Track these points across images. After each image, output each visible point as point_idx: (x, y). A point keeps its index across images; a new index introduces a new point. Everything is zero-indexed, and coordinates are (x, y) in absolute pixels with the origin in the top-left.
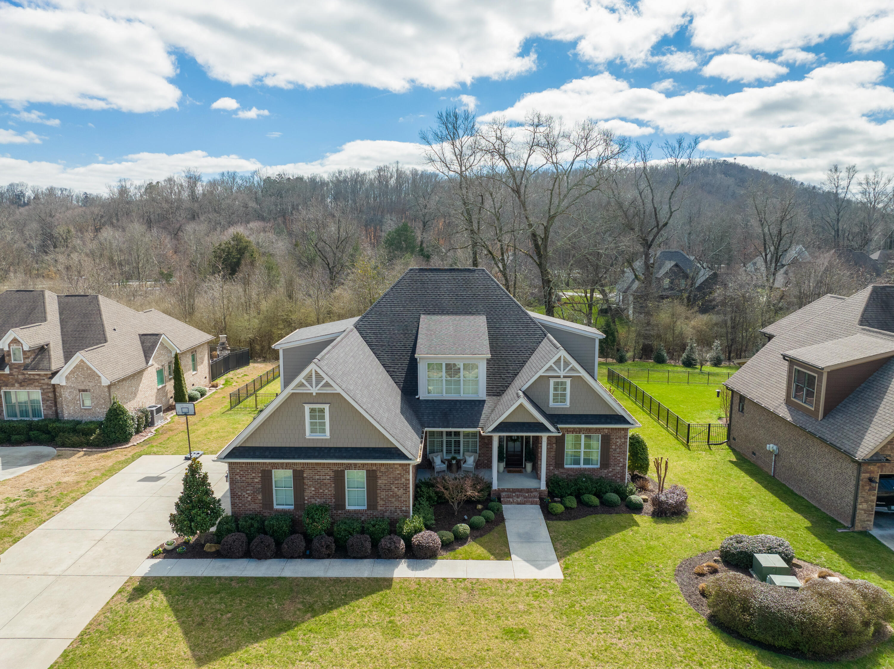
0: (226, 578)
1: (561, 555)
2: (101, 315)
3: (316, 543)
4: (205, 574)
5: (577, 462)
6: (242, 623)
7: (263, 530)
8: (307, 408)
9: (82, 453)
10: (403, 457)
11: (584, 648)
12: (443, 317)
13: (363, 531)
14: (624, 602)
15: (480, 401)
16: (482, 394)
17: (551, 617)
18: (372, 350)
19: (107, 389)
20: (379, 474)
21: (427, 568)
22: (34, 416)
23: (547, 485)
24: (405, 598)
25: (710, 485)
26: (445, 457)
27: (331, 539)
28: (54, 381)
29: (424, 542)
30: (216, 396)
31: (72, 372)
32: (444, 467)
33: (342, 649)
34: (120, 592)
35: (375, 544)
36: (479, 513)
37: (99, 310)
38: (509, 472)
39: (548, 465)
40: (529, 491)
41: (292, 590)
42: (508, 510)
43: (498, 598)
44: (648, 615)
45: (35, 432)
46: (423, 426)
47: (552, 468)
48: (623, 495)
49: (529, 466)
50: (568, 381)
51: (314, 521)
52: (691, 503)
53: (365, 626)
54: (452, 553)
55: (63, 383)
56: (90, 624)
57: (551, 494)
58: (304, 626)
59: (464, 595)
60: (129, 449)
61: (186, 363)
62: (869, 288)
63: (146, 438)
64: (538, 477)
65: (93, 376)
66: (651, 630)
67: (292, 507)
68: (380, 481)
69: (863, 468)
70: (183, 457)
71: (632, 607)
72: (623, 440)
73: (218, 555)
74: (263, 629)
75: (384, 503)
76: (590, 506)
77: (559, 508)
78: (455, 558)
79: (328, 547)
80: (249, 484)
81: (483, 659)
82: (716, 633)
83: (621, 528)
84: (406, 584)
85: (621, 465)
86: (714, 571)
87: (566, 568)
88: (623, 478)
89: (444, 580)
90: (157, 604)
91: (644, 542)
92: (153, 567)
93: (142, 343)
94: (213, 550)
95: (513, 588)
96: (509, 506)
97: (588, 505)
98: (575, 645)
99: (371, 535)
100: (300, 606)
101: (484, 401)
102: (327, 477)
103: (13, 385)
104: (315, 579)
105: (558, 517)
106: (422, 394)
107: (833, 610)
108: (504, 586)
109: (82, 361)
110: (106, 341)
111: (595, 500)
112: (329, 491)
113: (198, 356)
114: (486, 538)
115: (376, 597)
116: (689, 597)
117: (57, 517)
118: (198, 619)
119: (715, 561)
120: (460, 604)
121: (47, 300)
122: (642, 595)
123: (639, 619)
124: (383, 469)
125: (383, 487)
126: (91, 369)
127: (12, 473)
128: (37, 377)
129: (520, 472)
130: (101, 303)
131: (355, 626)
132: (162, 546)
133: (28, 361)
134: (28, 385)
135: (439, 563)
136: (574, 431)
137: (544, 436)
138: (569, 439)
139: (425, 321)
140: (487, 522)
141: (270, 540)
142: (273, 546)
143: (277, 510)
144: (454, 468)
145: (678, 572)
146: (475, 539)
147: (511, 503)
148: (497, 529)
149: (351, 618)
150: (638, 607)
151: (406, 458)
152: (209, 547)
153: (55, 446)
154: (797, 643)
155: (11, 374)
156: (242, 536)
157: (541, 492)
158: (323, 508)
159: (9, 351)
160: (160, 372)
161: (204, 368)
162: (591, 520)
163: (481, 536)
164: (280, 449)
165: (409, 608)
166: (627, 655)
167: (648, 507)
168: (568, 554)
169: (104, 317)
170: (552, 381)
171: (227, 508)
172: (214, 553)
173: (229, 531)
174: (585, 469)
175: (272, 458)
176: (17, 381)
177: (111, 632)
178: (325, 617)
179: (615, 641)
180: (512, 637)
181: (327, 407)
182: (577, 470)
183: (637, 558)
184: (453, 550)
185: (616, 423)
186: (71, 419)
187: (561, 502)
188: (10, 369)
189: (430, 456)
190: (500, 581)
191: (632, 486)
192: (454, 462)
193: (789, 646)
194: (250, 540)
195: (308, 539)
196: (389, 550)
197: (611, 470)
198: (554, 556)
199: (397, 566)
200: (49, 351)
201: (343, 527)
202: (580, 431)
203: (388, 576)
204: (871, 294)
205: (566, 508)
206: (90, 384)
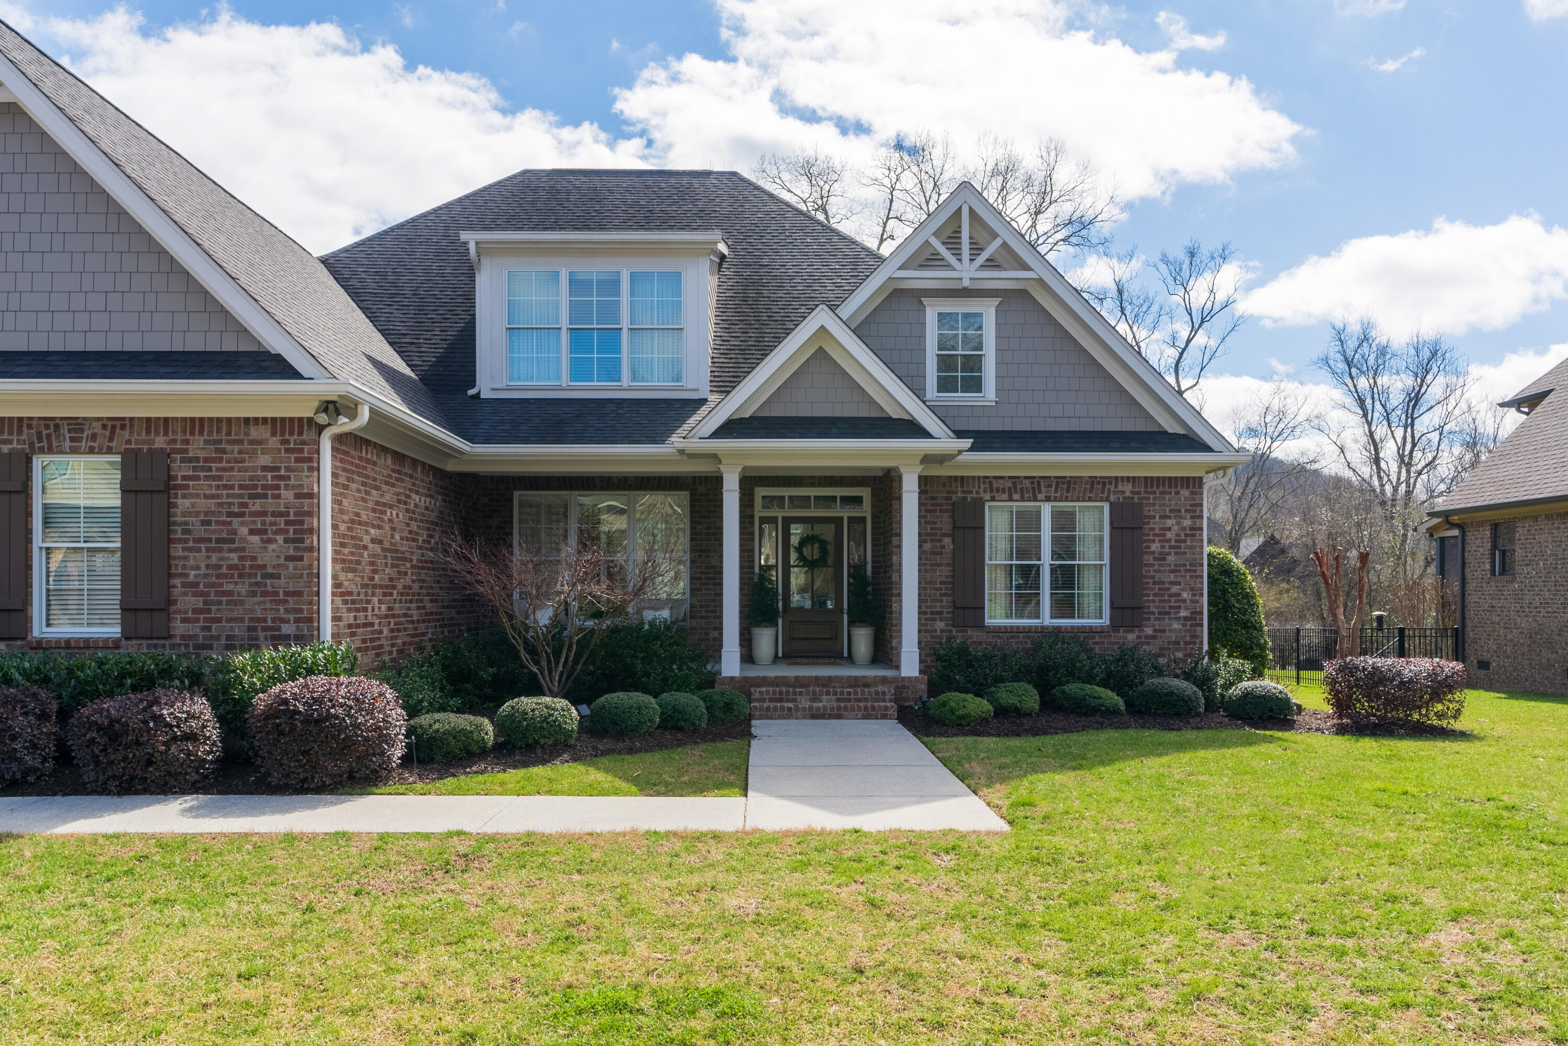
1: (990, 782)
5: (1028, 606)
15: (686, 401)
16: (704, 391)
20: (180, 470)
23: (925, 665)
39: (926, 614)
40: (856, 681)
42: (772, 726)
47: (940, 625)
49: (863, 640)
50: (988, 311)
54: (462, 782)
68: (183, 503)
72: (1187, 523)
75: (199, 602)
76: (1093, 710)
85: (1183, 613)
96: (780, 722)
97: (1081, 709)
101: (704, 401)
105: (970, 728)
111: (1105, 696)
124: (198, 446)
125: (199, 531)
136: (1013, 488)
138: (999, 518)
147: (788, 713)
148: (711, 745)
157: (901, 685)
170: (932, 312)
174: (1057, 630)
182: (1028, 630)
184: (476, 774)
197: (1149, 631)
202: (1035, 488)
205: (999, 707)
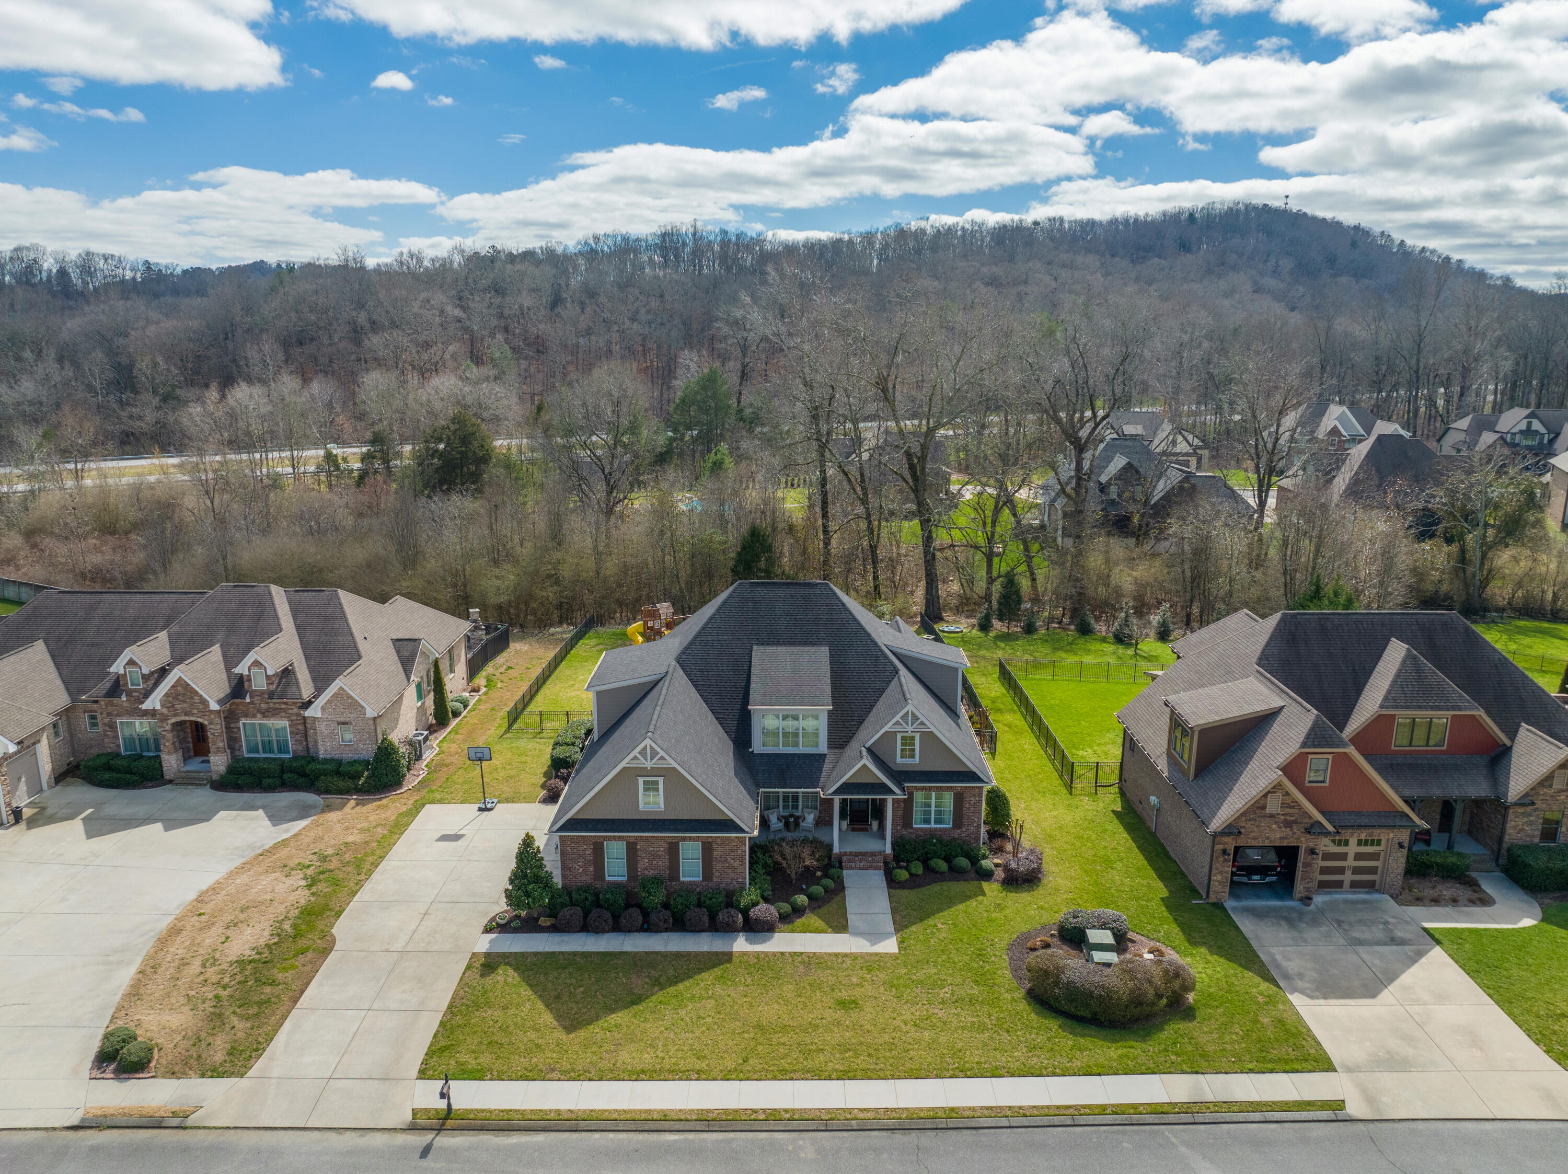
0: (569, 953)
1: (900, 927)
2: (346, 620)
3: (653, 917)
4: (546, 950)
5: (927, 821)
6: (595, 996)
7: (597, 904)
8: (641, 780)
9: (352, 803)
10: (740, 830)
11: (907, 1016)
12: (779, 649)
13: (699, 905)
14: (951, 975)
15: (820, 755)
16: (823, 748)
17: (882, 989)
18: (698, 691)
19: (371, 722)
20: (714, 846)
21: (765, 942)
22: (280, 751)
23: (893, 849)
24: (745, 972)
25: (1078, 844)
26: (783, 813)
27: (668, 913)
28: (308, 713)
29: (761, 916)
30: (482, 707)
31: (329, 702)
32: (781, 825)
33: (691, 1018)
34: (469, 967)
35: (713, 917)
36: (817, 881)
37: (343, 612)
38: (853, 830)
39: (894, 824)
40: (872, 854)
41: (636, 965)
42: (849, 876)
43: (833, 972)
44: (972, 988)
45: (289, 775)
46: (758, 786)
47: (898, 827)
48: (974, 860)
49: (875, 825)
50: (917, 736)
51: (650, 894)
52: (1048, 866)
53: (710, 998)
54: (790, 926)
55: (319, 715)
56: (453, 998)
57: (897, 858)
58: (654, 998)
59: (801, 968)
60: (405, 795)
61: (444, 666)
62: (1277, 616)
63: (420, 778)
64: (883, 838)
65: (354, 706)
66: (972, 1001)
67: (625, 879)
68: (715, 854)
69: (1217, 839)
70: (477, 806)
71: (959, 980)
72: (978, 798)
73: (554, 929)
74: (616, 1001)
75: (719, 875)
76: (937, 872)
77: (903, 875)
78: (793, 931)
79: (666, 921)
80: (580, 856)
81: (817, 1026)
82: (1030, 1005)
83: (966, 898)
84: (746, 958)
85: (975, 824)
86: (1047, 946)
87: (902, 942)
88: (977, 839)
89: (782, 953)
90: (510, 980)
91: (985, 914)
92: (491, 942)
93: (398, 652)
94: (548, 924)
95: (848, 962)
96: (851, 872)
97: (934, 871)
98: (900, 1014)
99: (708, 908)
100: (647, 980)
101: (825, 755)
102: (662, 849)
103: (254, 716)
104: (657, 953)
105: (902, 885)
106: (757, 746)
107: (1131, 984)
108: (840, 960)
109: (341, 689)
110: (360, 657)
111: (943, 866)
112: (663, 863)
113: (455, 652)
114: (824, 909)
115: (717, 971)
116: (1014, 970)
117: (368, 886)
118: (554, 993)
119: (1052, 935)
120: (797, 978)
121: (277, 600)
122: (970, 970)
123: (962, 992)
124: (718, 841)
125: (719, 859)
126: (352, 698)
127: (287, 831)
128: (284, 706)
129: (865, 830)
130: (343, 601)
131: (701, 998)
132: (493, 919)
133: (273, 687)
134: (273, 716)
135: (777, 936)
136: (923, 789)
137: (890, 799)
138: (919, 797)
139: (758, 653)
140: (826, 891)
141: (608, 915)
142: (610, 921)
143: (609, 882)
144: (792, 826)
145: (1011, 947)
146: (813, 910)
147: (853, 869)
148: (837, 899)
149: (696, 991)
150: (964, 981)
151: (743, 831)
152: (544, 921)
153: (319, 792)
154: (1095, 1013)
155: (251, 703)
156: (579, 911)
157: (886, 856)
158: (657, 881)
159: (249, 676)
160: (419, 686)
161: (461, 668)
162: (936, 888)
163: (820, 907)
164: (613, 821)
165: (749, 981)
166: (945, 1023)
167: (1000, 874)
168: (906, 927)
169: (351, 622)
170: (899, 736)
171: (558, 880)
172: (549, 927)
173: (563, 905)
174: (936, 829)
175: (605, 831)
176: (259, 711)
177: (478, 1007)
178: (672, 990)
179: (936, 1011)
180: (843, 1008)
181: (661, 780)
182: (926, 829)
183: (974, 931)
184: (792, 922)
185: (969, 781)
186: (328, 757)
187: (907, 869)
188: (251, 697)
189: (766, 813)
190: (836, 955)
191: (984, 850)
192: (792, 820)
193: (1089, 1016)
194: (586, 914)
195: (646, 914)
196: (728, 924)
197: (963, 830)
198: (891, 928)
199: (735, 940)
200: (294, 673)
201: (679, 900)
202: (930, 789)
203: (726, 949)
204: (1278, 624)
205: (911, 874)
206: (352, 716)
